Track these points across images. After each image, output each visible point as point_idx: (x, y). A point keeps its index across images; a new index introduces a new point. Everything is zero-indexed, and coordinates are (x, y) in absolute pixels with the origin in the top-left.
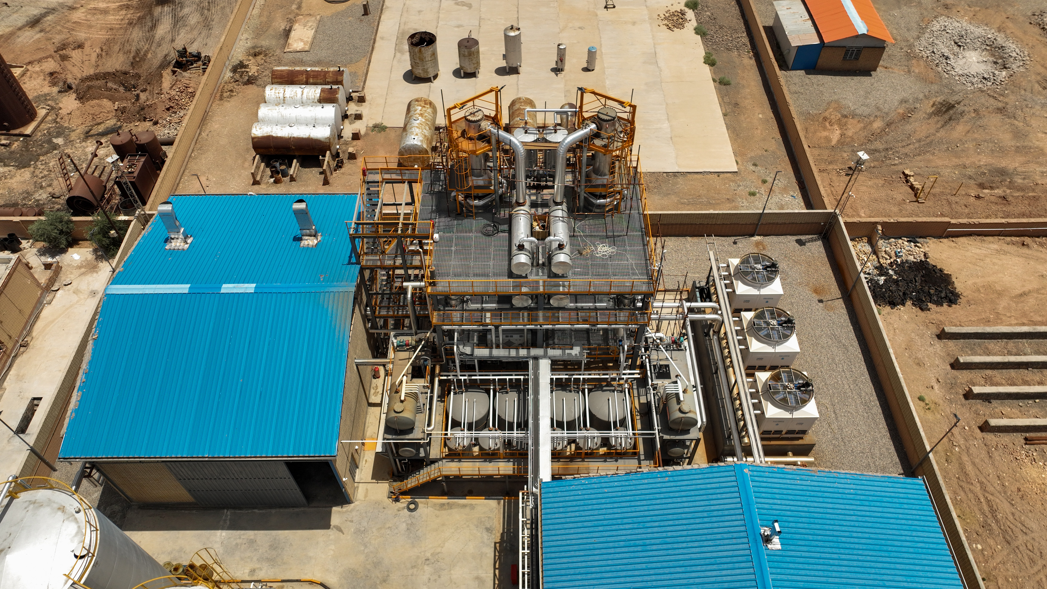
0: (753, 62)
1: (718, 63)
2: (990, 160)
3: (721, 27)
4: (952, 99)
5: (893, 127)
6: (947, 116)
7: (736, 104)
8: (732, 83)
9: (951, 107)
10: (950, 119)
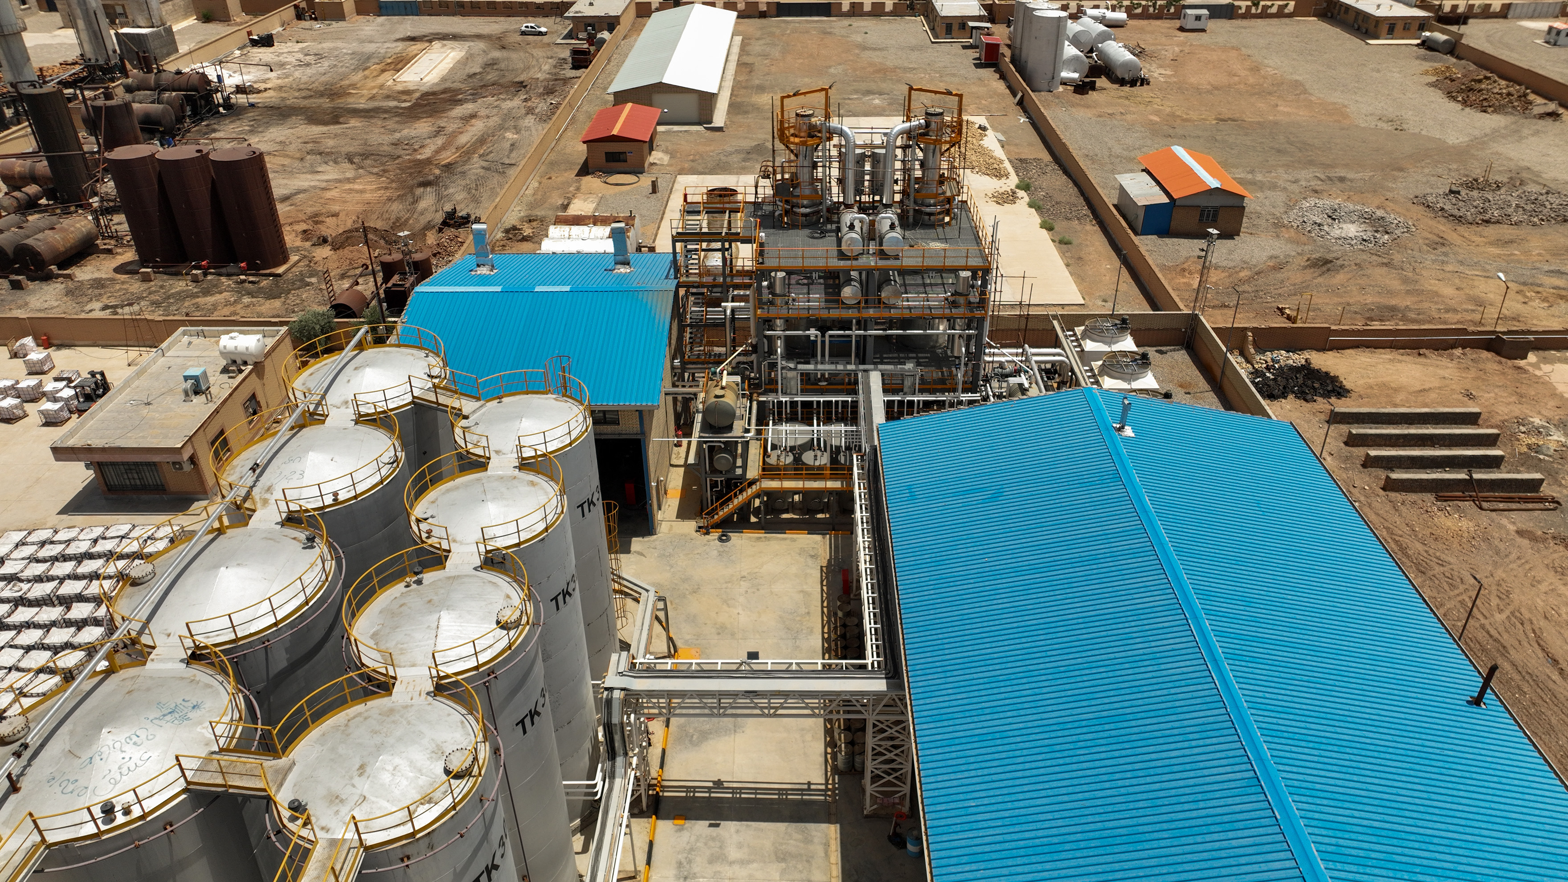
0: (1097, 228)
1: (1056, 228)
2: (1377, 299)
3: (1057, 203)
4: (1329, 257)
5: (1262, 275)
6: (1324, 269)
7: (1080, 258)
8: (1075, 241)
9: (1327, 262)
10: (1328, 270)
